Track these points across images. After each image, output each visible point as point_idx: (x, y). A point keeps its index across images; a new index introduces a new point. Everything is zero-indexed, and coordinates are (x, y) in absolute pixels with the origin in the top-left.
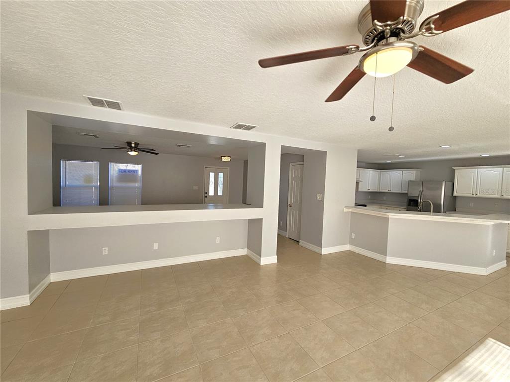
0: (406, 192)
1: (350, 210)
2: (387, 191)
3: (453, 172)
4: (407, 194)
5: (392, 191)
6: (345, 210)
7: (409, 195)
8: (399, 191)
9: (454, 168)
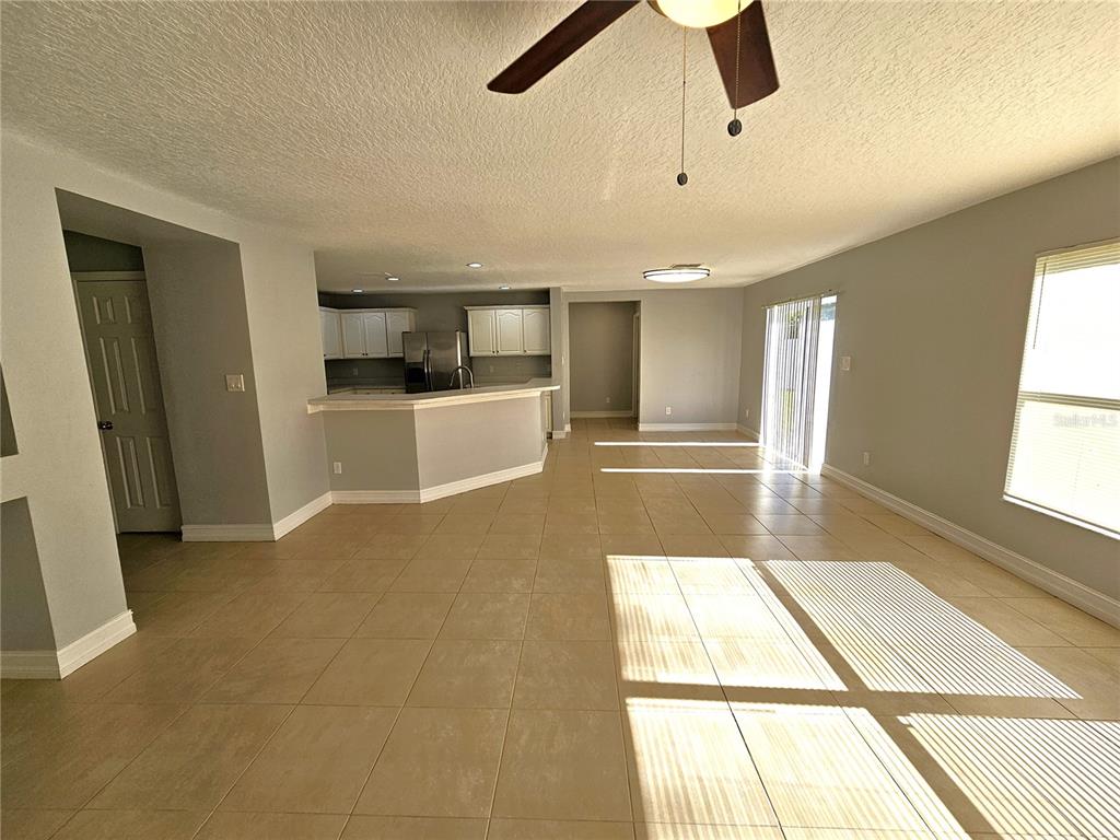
0: (402, 355)
1: (321, 408)
2: (360, 356)
3: (465, 314)
4: (402, 359)
5: (370, 356)
6: (311, 409)
7: (407, 361)
8: (384, 355)
9: (466, 308)
